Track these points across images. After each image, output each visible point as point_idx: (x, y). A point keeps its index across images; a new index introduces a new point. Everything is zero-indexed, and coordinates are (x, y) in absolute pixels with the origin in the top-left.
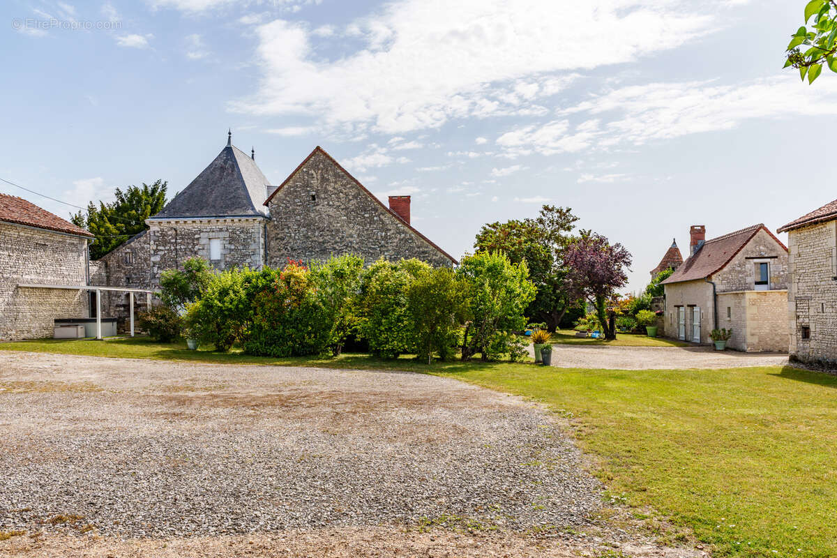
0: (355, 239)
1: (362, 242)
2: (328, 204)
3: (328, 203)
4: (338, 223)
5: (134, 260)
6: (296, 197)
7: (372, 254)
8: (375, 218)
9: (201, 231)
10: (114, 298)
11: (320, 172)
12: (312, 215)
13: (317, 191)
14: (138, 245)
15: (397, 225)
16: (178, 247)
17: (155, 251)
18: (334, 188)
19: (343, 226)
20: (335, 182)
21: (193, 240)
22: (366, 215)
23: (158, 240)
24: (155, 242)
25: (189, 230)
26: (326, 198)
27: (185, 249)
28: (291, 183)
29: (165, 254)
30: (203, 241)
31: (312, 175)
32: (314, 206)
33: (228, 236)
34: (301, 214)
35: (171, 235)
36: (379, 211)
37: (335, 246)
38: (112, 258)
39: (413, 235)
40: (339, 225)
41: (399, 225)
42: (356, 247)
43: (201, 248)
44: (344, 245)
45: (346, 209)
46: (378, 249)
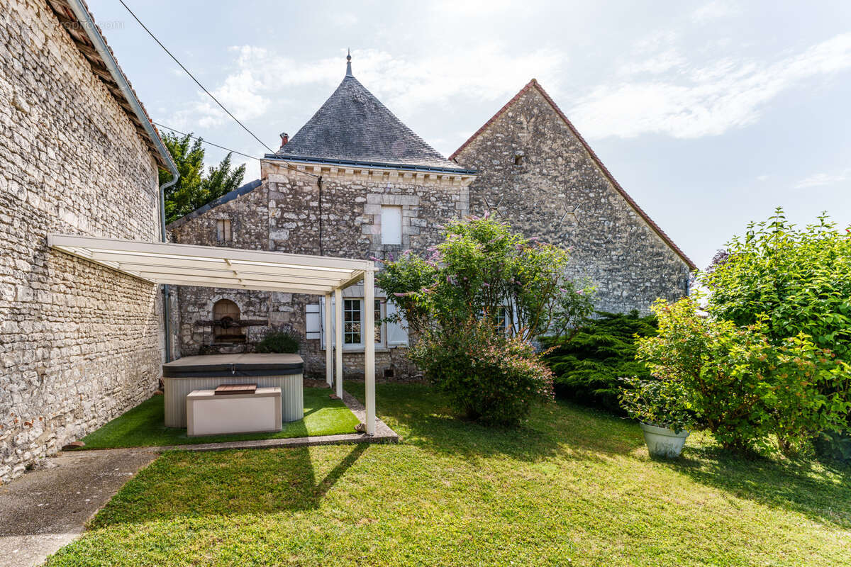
0: (574, 230)
1: (582, 234)
2: (541, 173)
3: (541, 171)
4: (553, 202)
5: (235, 235)
6: (495, 157)
7: (595, 252)
8: (603, 200)
9: (367, 191)
10: (190, 308)
11: (533, 120)
12: (517, 187)
13: (526, 150)
14: (243, 207)
15: (628, 212)
16: (324, 217)
17: (278, 221)
18: (551, 148)
19: (558, 208)
20: (554, 140)
21: (353, 205)
22: (592, 195)
23: (285, 202)
24: (278, 203)
25: (346, 187)
26: (539, 163)
27: (337, 221)
28: (487, 133)
29: (298, 228)
30: (370, 210)
31: (521, 123)
32: (521, 173)
33: (417, 203)
34: (501, 184)
35: (310, 193)
36: (608, 191)
37: (547, 237)
38: (187, 228)
39: (647, 229)
40: (553, 206)
41: (631, 213)
42: (576, 241)
43: (366, 221)
44: (560, 237)
45: (566, 182)
46: (604, 245)
